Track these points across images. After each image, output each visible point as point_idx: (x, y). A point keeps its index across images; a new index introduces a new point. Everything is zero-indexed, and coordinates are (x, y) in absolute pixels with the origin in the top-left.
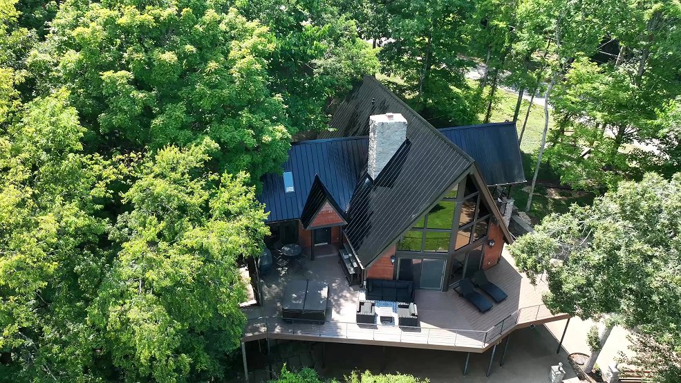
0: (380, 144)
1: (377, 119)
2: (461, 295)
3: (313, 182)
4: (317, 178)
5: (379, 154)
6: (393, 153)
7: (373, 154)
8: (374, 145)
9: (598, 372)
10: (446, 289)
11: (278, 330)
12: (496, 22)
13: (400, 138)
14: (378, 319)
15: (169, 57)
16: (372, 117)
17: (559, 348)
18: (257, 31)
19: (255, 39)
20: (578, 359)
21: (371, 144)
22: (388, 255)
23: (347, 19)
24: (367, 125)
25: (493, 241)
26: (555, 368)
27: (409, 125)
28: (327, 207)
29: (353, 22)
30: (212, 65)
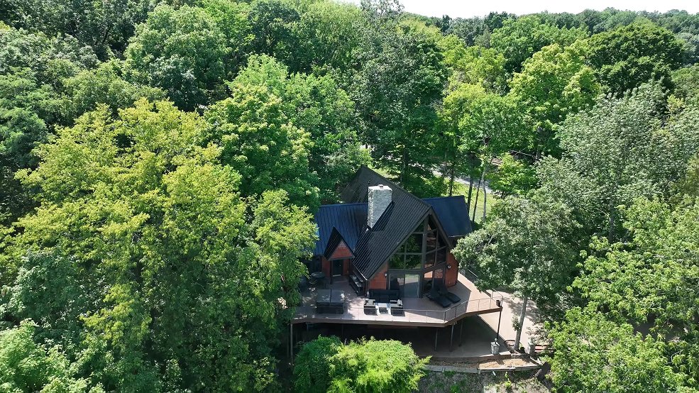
0: (376, 203)
1: (373, 188)
2: (431, 299)
3: (331, 231)
4: (334, 228)
5: (375, 210)
6: (384, 210)
7: (371, 211)
8: (371, 205)
9: (523, 348)
10: (421, 296)
11: (314, 317)
12: (447, 133)
13: (388, 200)
14: (378, 311)
15: (264, 147)
16: (370, 188)
17: (497, 335)
18: (304, 135)
19: (303, 139)
20: (510, 343)
21: (369, 204)
22: (382, 272)
23: (351, 131)
24: (367, 193)
25: (450, 265)
26: (493, 343)
27: (393, 193)
28: (342, 245)
29: (355, 132)
30: (284, 152)
